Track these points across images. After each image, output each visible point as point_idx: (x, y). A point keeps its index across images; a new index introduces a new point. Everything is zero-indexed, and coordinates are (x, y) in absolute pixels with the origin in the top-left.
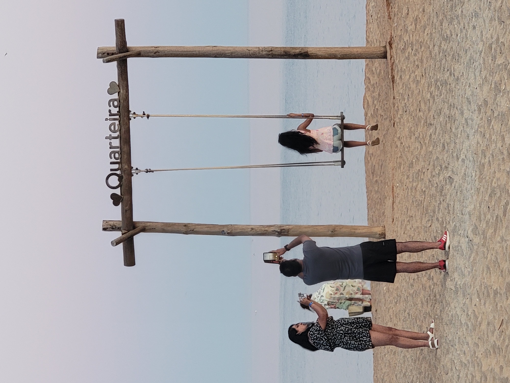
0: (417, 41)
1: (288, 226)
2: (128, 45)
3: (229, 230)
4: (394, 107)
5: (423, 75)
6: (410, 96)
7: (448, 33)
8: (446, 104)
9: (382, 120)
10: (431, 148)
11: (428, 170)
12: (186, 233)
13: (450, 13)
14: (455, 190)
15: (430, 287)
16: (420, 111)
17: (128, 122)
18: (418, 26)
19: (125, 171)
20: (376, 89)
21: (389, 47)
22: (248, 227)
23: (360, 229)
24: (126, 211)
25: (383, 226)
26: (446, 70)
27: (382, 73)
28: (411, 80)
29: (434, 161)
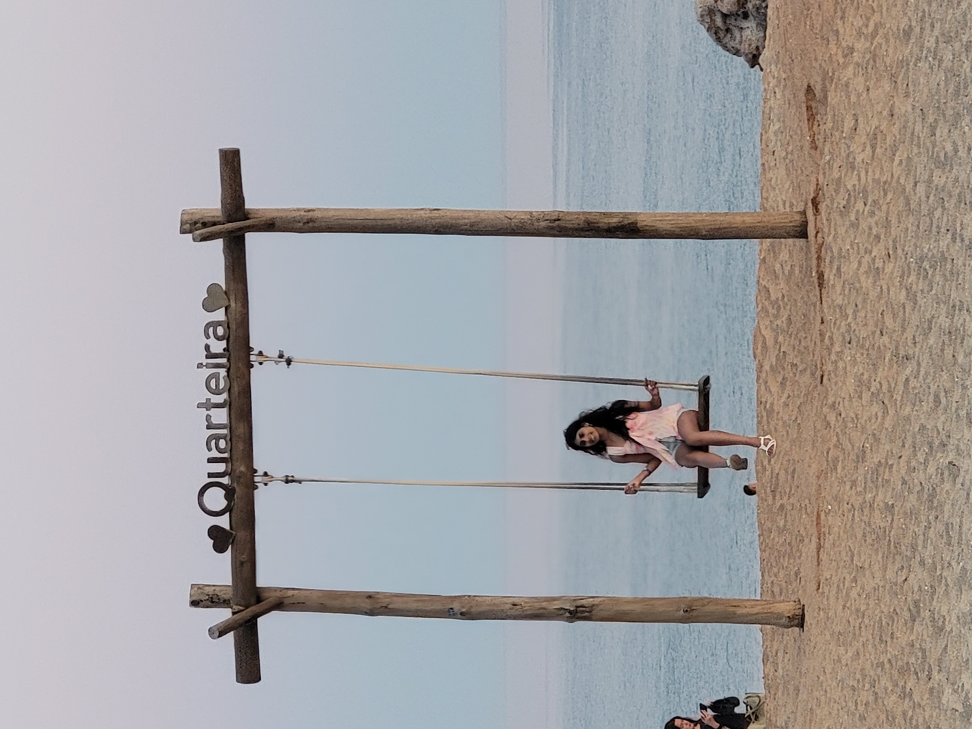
0: (877, 181)
1: (592, 599)
2: (248, 206)
3: (463, 607)
4: (822, 341)
5: (889, 253)
6: (860, 306)
7: (949, 147)
8: (942, 305)
9: (795, 374)
10: (908, 409)
11: (900, 457)
12: (372, 613)
13: (952, 104)
14: (964, 490)
15: (904, 713)
16: (882, 335)
17: (246, 373)
18: (878, 150)
19: (240, 477)
20: (782, 310)
21: (811, 211)
22: (505, 600)
23: (746, 607)
24: (242, 563)
25: (797, 600)
26: (943, 230)
27: (797, 272)
28: (862, 270)
29: (914, 437)
